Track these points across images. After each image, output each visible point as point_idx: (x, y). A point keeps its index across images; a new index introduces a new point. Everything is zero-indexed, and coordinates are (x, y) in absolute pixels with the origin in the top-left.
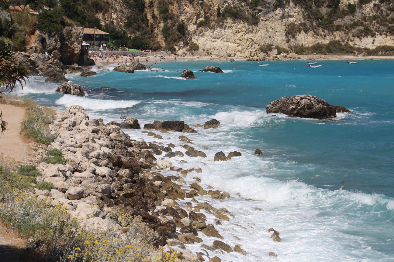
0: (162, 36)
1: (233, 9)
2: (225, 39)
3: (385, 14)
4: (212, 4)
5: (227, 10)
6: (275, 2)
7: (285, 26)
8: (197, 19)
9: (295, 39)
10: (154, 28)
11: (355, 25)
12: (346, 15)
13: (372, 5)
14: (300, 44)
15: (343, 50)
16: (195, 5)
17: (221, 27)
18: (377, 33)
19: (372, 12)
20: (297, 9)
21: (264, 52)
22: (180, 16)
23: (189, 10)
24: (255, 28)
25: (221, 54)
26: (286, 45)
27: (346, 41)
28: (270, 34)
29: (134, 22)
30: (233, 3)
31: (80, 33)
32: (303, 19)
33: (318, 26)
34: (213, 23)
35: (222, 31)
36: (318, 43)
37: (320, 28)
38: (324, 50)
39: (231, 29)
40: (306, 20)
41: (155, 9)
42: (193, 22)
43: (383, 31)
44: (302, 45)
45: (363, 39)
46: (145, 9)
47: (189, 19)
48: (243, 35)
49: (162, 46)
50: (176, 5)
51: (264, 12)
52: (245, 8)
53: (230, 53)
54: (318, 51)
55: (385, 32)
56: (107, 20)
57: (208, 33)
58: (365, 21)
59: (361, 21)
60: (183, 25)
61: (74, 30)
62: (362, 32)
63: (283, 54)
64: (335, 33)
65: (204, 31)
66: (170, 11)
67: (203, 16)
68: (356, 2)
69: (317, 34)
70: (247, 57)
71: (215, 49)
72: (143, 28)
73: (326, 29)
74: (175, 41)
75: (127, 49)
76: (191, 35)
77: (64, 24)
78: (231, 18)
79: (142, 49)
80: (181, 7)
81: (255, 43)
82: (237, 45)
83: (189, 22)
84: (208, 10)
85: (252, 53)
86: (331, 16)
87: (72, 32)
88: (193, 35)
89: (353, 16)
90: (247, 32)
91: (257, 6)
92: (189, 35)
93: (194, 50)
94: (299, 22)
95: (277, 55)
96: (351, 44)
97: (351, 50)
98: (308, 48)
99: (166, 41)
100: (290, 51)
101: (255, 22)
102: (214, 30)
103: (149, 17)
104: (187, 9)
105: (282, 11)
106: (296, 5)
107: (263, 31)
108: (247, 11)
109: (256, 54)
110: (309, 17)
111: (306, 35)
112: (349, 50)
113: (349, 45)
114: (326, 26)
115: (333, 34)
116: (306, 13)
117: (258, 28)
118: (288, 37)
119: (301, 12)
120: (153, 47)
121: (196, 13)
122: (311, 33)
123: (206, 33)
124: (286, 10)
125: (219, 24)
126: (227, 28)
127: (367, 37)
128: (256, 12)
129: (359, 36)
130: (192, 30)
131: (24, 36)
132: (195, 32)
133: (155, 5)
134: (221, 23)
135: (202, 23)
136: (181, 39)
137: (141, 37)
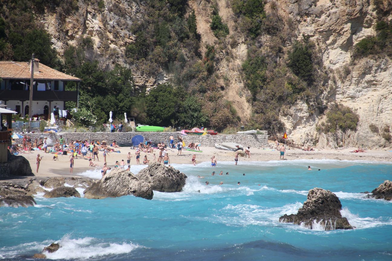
0: (242, 85)
8: (354, 31)
10: (218, 61)
22: (299, 22)
41: (222, 3)
42: (341, 40)
47: (327, 34)
49: (240, 114)
56: (72, 38)
57: (390, 74)
60: (310, 51)
65: (374, 68)
66: (267, 8)
67: (374, 23)
74: (281, 99)
75: (132, 124)
76: (335, 82)
83: (328, 42)
88: (339, 83)
92: (326, 81)
93: (341, 127)
99: (253, 100)
103: (203, 26)
120: (214, 120)
121: (349, 14)
130: (338, 66)
132: (348, 72)
135: (370, 45)
136: (303, 94)
137: (175, 88)
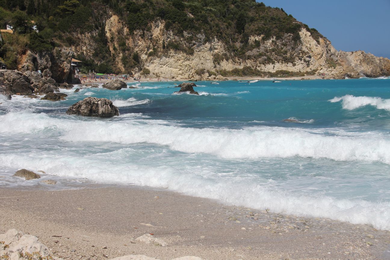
0: (122, 63)
1: (175, 43)
2: (169, 66)
3: (280, 47)
4: (158, 39)
5: (170, 43)
6: (205, 38)
7: (212, 55)
8: (148, 50)
9: (220, 65)
10: (116, 58)
11: (261, 55)
12: (254, 48)
13: (271, 41)
14: (224, 69)
15: (254, 73)
16: (145, 40)
17: (166, 56)
18: (276, 62)
19: (272, 46)
20: (220, 44)
21: (199, 75)
22: (135, 48)
23: (141, 43)
24: (191, 57)
25: (167, 77)
26: (214, 69)
27: (255, 67)
28: (202, 61)
29: (100, 53)
30: (174, 38)
31: (69, 53)
32: (224, 51)
33: (235, 56)
34: (160, 54)
35: (166, 59)
36: (236, 68)
37: (237, 58)
38: (240, 73)
39: (174, 58)
40: (227, 51)
41: (116, 43)
42: (145, 53)
43: (280, 60)
44: (225, 70)
45: (266, 65)
46: (108, 43)
47: (141, 51)
48: (183, 62)
49: (122, 71)
50: (131, 40)
51: (197, 45)
52: (183, 42)
53: (174, 76)
54: (237, 74)
55: (281, 61)
56: (79, 52)
57: (157, 61)
58: (267, 53)
59: (264, 52)
60: (138, 55)
61: (63, 51)
62: (265, 60)
63: (213, 76)
64: (247, 61)
65: (153, 59)
66: (127, 44)
67: (152, 48)
68: (260, 39)
69: (234, 61)
70: (186, 79)
71: (162, 73)
72: (107, 57)
73: (241, 58)
74: (132, 67)
75: (95, 73)
77: (54, 45)
78: (173, 49)
79: (108, 73)
80: (135, 42)
81: (192, 68)
82: (178, 69)
83: (142, 53)
84: (155, 44)
85: (190, 76)
86: (243, 49)
87: (61, 52)
88: (145, 63)
89: (259, 49)
90: (185, 60)
91: (192, 41)
92: (142, 62)
93: (146, 73)
94: (222, 53)
95: (208, 77)
96: (258, 69)
97: (259, 73)
98: (229, 72)
99: (125, 67)
100: (217, 74)
101: (190, 52)
102: (161, 59)
103: (111, 49)
104: (140, 43)
105: (210, 45)
106: (219, 41)
107: (197, 59)
108: (185, 44)
109: (193, 76)
110: (229, 50)
111: (227, 62)
112: (258, 73)
113: (257, 69)
114: (241, 55)
115: (245, 62)
116: (226, 46)
117: (193, 57)
118: (215, 64)
119: (223, 45)
120: (116, 72)
121: (147, 46)
122: (230, 61)
123: (155, 61)
124: (212, 44)
125: (164, 54)
126: (170, 57)
127: (269, 64)
128: (191, 45)
129: (264, 63)
130: (144, 58)
131: (16, 56)
132: (147, 60)
133: (115, 40)
134: (166, 53)
135: (152, 54)
136: (137, 65)
137: (105, 64)
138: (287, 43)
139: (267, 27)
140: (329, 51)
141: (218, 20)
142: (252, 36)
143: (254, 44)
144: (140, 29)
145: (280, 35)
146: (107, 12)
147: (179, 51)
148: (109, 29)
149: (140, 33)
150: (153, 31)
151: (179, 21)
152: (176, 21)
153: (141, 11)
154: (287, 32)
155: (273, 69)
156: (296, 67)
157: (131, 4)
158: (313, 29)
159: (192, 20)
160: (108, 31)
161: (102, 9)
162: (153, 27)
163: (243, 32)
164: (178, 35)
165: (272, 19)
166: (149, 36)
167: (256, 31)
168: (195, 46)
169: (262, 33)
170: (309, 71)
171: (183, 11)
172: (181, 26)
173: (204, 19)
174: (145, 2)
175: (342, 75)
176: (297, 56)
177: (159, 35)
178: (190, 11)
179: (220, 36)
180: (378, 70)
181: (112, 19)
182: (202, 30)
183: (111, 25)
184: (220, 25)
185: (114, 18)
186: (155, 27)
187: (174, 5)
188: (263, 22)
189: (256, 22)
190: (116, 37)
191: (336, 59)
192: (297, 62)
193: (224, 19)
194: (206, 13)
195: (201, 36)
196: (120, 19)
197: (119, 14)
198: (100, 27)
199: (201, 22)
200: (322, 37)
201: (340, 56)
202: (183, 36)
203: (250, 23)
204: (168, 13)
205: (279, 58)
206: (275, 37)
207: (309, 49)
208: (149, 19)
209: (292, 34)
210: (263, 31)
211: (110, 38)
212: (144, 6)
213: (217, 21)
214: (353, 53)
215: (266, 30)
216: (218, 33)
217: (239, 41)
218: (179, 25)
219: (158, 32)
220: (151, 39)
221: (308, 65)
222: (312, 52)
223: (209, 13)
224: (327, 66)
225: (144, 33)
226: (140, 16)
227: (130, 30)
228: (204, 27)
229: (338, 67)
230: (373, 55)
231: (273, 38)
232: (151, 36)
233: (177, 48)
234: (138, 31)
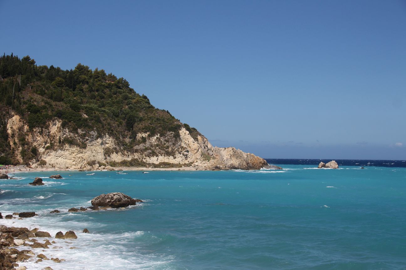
0: (21, 156)
1: (70, 139)
2: (64, 158)
3: (163, 143)
4: (55, 135)
5: (66, 139)
6: (97, 135)
7: (104, 149)
8: (45, 144)
9: (110, 157)
10: (15, 151)
11: (146, 149)
12: (140, 143)
13: (155, 138)
14: (114, 161)
15: (140, 164)
16: (43, 136)
17: (62, 150)
18: (159, 155)
19: (156, 142)
20: (111, 139)
21: (90, 166)
22: (33, 143)
23: (40, 139)
24: (84, 150)
25: (62, 167)
26: (105, 161)
27: (141, 159)
28: (94, 154)
30: (70, 135)
32: (114, 145)
33: (124, 150)
34: (56, 147)
35: (62, 152)
36: (125, 160)
37: (125, 151)
38: (128, 164)
39: (68, 151)
40: (117, 146)
41: (16, 139)
42: (43, 146)
43: (163, 153)
44: (115, 161)
45: (151, 157)
46: (9, 139)
47: (39, 145)
48: (76, 155)
49: (20, 162)
50: (30, 136)
51: (90, 140)
52: (77, 138)
53: (68, 166)
54: (124, 165)
57: (53, 153)
58: (152, 147)
59: (150, 147)
60: (36, 149)
62: (150, 153)
63: (102, 167)
64: (134, 154)
65: (50, 152)
66: (26, 140)
67: (49, 143)
68: (146, 136)
69: (123, 154)
70: (79, 169)
71: (57, 164)
72: (7, 151)
73: (129, 152)
74: (30, 159)
78: (68, 144)
79: (6, 165)
80: (34, 137)
81: (85, 160)
82: (72, 161)
83: (40, 147)
84: (53, 139)
85: (82, 166)
86: (132, 144)
88: (42, 155)
89: (145, 144)
90: (79, 152)
91: (85, 137)
92: (39, 155)
93: (43, 164)
94: (112, 147)
95: (98, 167)
96: (144, 160)
98: (118, 163)
99: (23, 159)
100: (107, 165)
101: (84, 146)
102: (57, 152)
103: (11, 143)
104: (39, 138)
105: (101, 140)
106: (110, 137)
107: (89, 153)
108: (79, 140)
109: (85, 167)
110: (118, 144)
111: (117, 155)
112: (144, 164)
114: (129, 149)
115: (133, 154)
116: (116, 142)
117: (86, 150)
118: (105, 156)
119: (113, 141)
120: (14, 163)
121: (44, 141)
122: (120, 153)
123: (51, 154)
124: (104, 139)
126: (65, 150)
127: (154, 157)
128: (85, 141)
129: (149, 156)
130: (42, 152)
132: (44, 153)
133: (16, 136)
134: (61, 147)
135: (49, 147)
136: (34, 157)
137: (5, 157)
138: (169, 139)
139: (152, 126)
140: (206, 147)
141: (111, 120)
142: (139, 133)
143: (141, 140)
144: (39, 127)
145: (164, 133)
146: (10, 113)
147: (73, 145)
148: (10, 127)
149: (38, 131)
150: (51, 128)
151: (75, 121)
152: (72, 121)
153: (41, 112)
154: (170, 130)
155: (157, 161)
156: (176, 159)
157: (32, 106)
158: (194, 128)
159: (86, 120)
160: (9, 129)
161: (5, 110)
162: (51, 125)
163: (133, 130)
164: (73, 132)
165: (158, 119)
166: (47, 133)
167: (143, 129)
168: (88, 141)
169: (148, 131)
170: (187, 163)
171: (79, 112)
172: (76, 125)
173: (97, 119)
174: (46, 104)
175: (213, 167)
176: (177, 151)
177: (56, 132)
178: (85, 112)
179: (111, 133)
180: (244, 163)
181: (14, 118)
182: (95, 128)
183: (13, 123)
184: (112, 124)
185: (16, 118)
186: (53, 125)
187: (71, 107)
188: (149, 122)
189: (143, 122)
190: (17, 133)
191: (212, 153)
192: (177, 155)
193: (116, 119)
194: (100, 113)
195: (94, 133)
196: (21, 118)
197: (20, 115)
198: (3, 125)
199: (94, 121)
200: (200, 135)
201: (215, 151)
202: (77, 133)
203: (139, 123)
204: (64, 114)
205: (162, 151)
206: (159, 134)
207: (187, 145)
208: (48, 119)
209: (173, 133)
210: (149, 129)
211: (11, 134)
212: (44, 107)
213: (109, 121)
214: (225, 149)
215: (151, 128)
216: (109, 130)
217: (128, 137)
218: (74, 124)
219: (55, 130)
220: (49, 136)
221: (186, 158)
222: (190, 147)
223: (103, 114)
224: (202, 159)
225: (42, 130)
226: (39, 116)
227: (29, 127)
228: (97, 125)
229: (212, 161)
230: (241, 151)
231: (158, 135)
232: (49, 132)
233: (71, 142)
234: (37, 128)
